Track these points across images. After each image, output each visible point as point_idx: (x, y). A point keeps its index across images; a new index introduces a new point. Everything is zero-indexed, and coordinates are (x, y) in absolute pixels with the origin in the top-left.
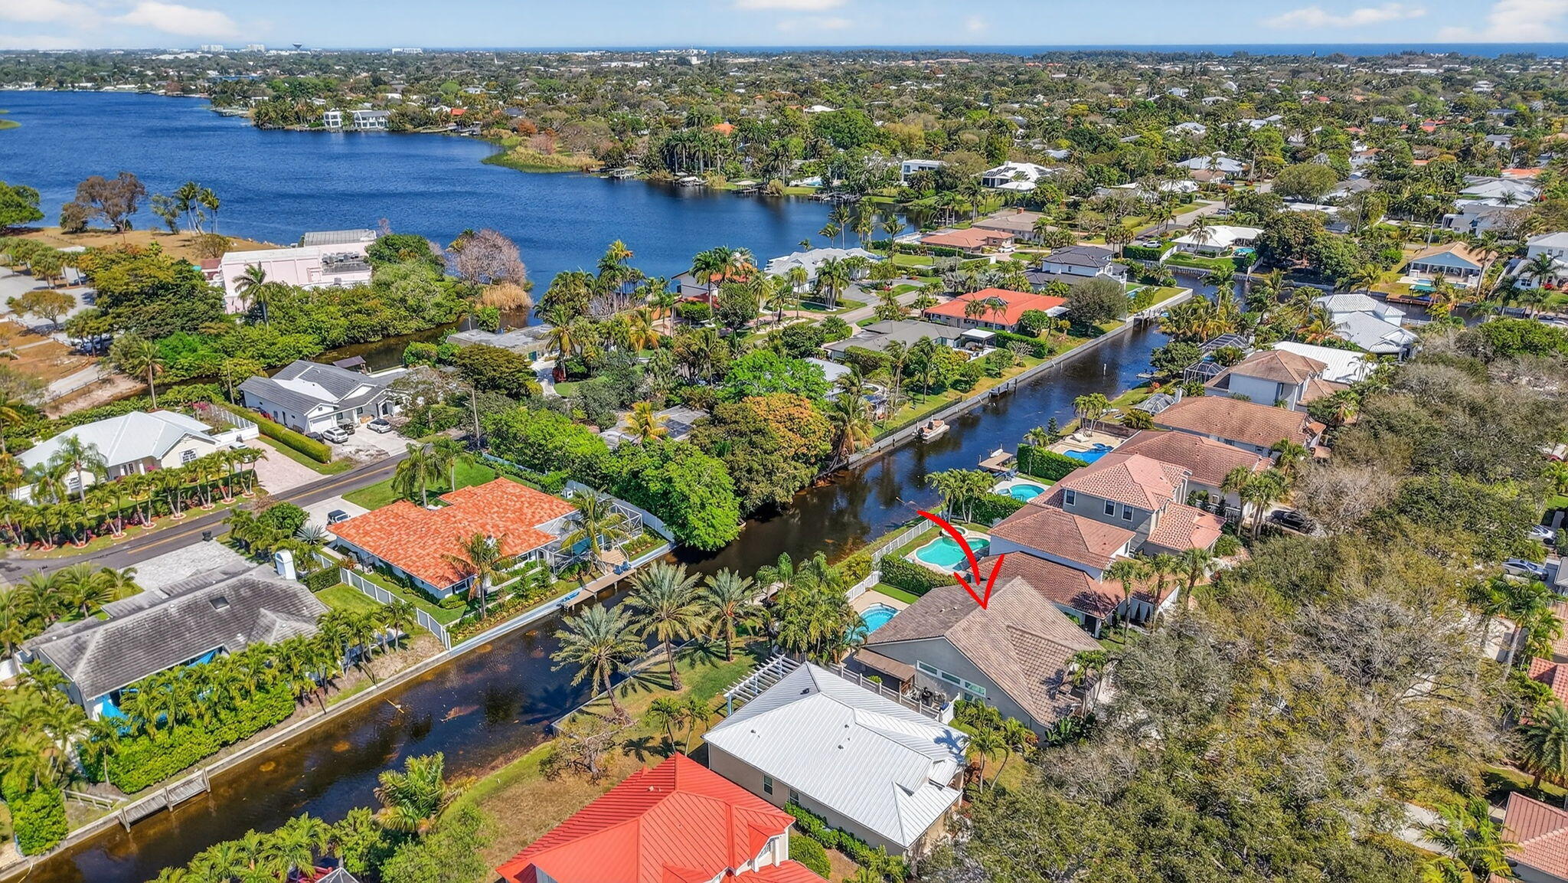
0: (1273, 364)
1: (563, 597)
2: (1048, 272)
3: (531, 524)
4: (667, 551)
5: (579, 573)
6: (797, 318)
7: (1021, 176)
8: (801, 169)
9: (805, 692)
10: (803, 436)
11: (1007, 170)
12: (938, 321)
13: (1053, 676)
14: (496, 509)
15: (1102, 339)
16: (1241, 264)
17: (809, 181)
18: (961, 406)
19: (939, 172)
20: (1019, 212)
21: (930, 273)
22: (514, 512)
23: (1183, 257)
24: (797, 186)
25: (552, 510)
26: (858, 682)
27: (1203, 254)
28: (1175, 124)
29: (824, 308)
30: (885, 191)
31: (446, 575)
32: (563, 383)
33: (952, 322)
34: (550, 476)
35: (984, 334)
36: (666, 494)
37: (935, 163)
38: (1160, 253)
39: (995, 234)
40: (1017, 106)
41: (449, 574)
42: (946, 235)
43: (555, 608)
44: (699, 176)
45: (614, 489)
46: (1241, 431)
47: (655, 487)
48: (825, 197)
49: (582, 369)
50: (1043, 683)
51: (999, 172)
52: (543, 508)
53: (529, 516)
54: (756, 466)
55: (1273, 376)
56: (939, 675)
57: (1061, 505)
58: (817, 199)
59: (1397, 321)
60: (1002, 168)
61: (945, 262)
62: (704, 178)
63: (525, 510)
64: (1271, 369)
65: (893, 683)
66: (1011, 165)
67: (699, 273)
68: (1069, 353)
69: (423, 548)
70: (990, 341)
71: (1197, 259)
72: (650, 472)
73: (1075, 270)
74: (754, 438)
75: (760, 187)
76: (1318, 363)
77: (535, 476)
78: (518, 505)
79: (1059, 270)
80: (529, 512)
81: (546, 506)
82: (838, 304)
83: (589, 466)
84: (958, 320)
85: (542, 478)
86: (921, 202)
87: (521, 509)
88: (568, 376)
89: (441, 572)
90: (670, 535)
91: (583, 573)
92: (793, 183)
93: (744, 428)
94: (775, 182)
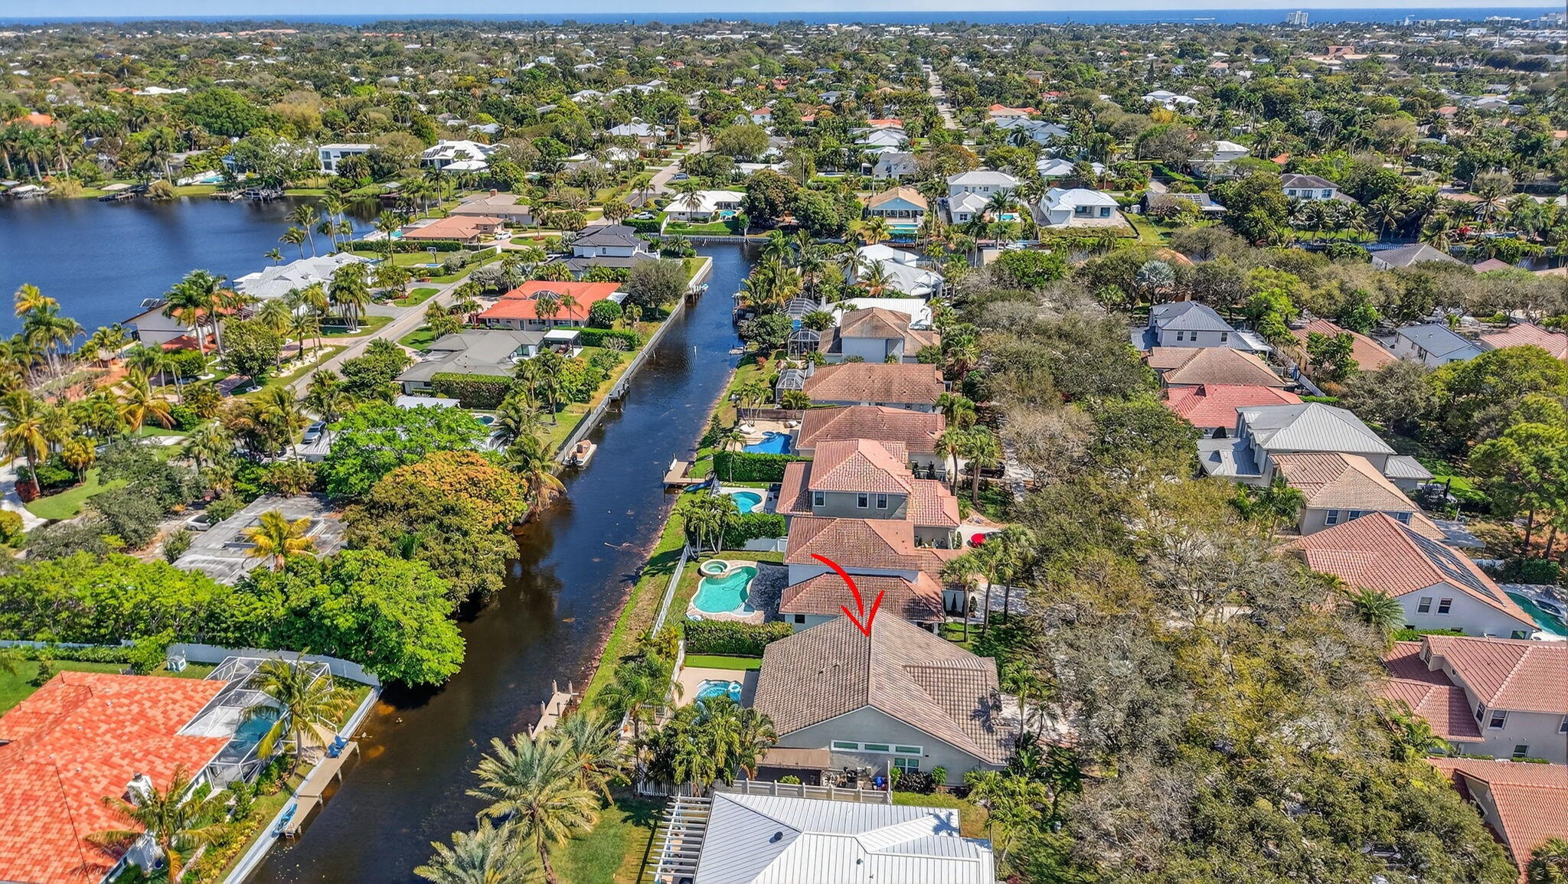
0: (875, 323)
1: (277, 820)
2: (581, 257)
3: (171, 731)
4: (375, 700)
5: (280, 777)
6: (321, 348)
7: (462, 155)
8: (187, 162)
9: (778, 837)
10: (497, 500)
11: (445, 149)
12: (498, 326)
13: (978, 706)
14: (104, 727)
15: (669, 320)
16: (734, 225)
17: (200, 178)
18: (592, 418)
19: (372, 156)
20: (493, 194)
21: (442, 272)
22: (135, 722)
23: (679, 226)
24: (187, 185)
25: (191, 698)
26: (772, 793)
27: (696, 220)
28: (573, 92)
29: (345, 330)
30: (311, 182)
31: (90, 861)
32: (37, 501)
33: (513, 324)
34: (139, 646)
35: (570, 334)
36: (362, 628)
37: (365, 147)
38: (660, 224)
39: (482, 220)
40: (395, 79)
41: (93, 857)
42: (426, 227)
43: (273, 840)
44: (39, 183)
45: (264, 638)
46: (888, 392)
47: (345, 622)
48: (234, 195)
49: (65, 475)
50: (973, 717)
51: (436, 152)
52: (175, 702)
53: (160, 719)
54: (461, 556)
55: (880, 334)
56: (861, 748)
57: (809, 507)
58: (224, 199)
59: (914, 264)
60: (438, 147)
61: (455, 257)
62: (46, 185)
63: (150, 713)
64: (876, 328)
65: (811, 776)
66: (447, 143)
67: (178, 312)
68: (652, 340)
69: (16, 830)
70: (576, 342)
71: (692, 227)
72: (330, 605)
73: (610, 251)
74: (446, 520)
75: (139, 191)
76: (905, 315)
77: (104, 651)
78: (135, 709)
79: (594, 253)
80: (156, 713)
81: (178, 696)
82: (361, 323)
83: (212, 616)
84: (522, 322)
85: (120, 651)
86: (361, 191)
87: (142, 714)
88: (43, 487)
89: (76, 861)
90: (373, 678)
91: (285, 775)
92: (182, 181)
93: (431, 512)
94: (156, 183)
